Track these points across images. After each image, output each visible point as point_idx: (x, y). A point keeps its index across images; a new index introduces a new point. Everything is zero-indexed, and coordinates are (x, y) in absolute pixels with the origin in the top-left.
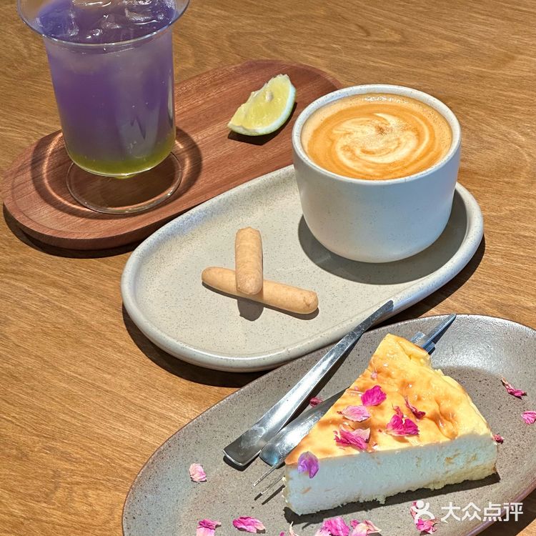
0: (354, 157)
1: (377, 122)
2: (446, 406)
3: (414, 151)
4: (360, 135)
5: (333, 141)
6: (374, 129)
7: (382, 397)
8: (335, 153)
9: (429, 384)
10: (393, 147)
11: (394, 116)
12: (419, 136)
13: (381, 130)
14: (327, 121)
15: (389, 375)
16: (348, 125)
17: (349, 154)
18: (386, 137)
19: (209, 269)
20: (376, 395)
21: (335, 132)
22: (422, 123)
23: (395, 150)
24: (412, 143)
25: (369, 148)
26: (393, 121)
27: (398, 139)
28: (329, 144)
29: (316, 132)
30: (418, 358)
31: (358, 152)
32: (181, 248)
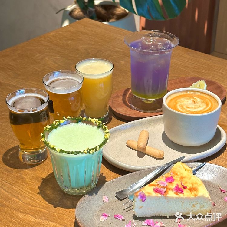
0: (183, 108)
1: (193, 99)
2: (195, 186)
3: (205, 109)
4: (186, 102)
5: (176, 103)
6: (192, 101)
7: (173, 180)
8: (177, 106)
9: (190, 178)
10: (198, 107)
11: (200, 98)
12: (207, 105)
13: (194, 102)
14: (176, 97)
15: (177, 174)
16: (182, 99)
17: (181, 107)
18: (196, 104)
19: (129, 141)
20: (171, 179)
21: (178, 101)
22: (209, 102)
23: (198, 108)
24: (204, 107)
25: (189, 106)
26: (199, 100)
27: (200, 105)
28: (175, 103)
29: (171, 100)
30: (188, 170)
31: (184, 107)
32: (122, 134)
